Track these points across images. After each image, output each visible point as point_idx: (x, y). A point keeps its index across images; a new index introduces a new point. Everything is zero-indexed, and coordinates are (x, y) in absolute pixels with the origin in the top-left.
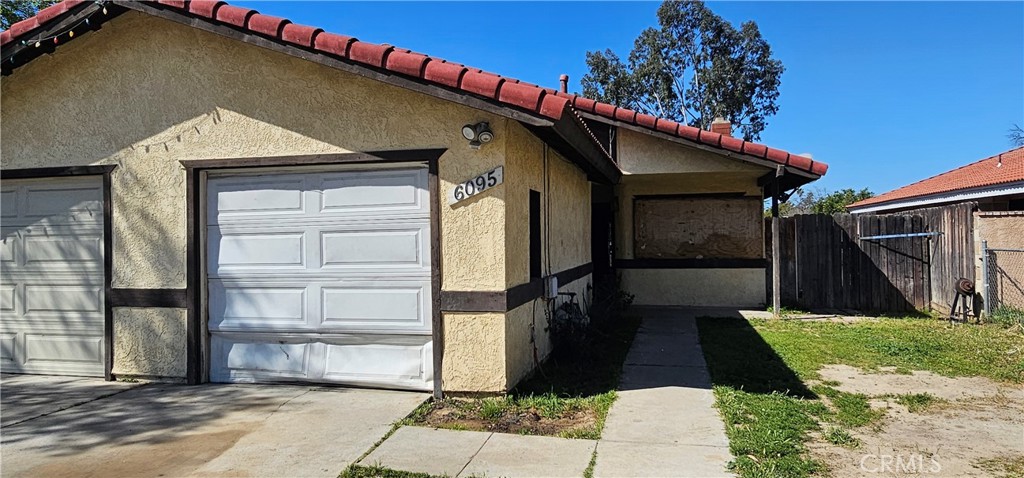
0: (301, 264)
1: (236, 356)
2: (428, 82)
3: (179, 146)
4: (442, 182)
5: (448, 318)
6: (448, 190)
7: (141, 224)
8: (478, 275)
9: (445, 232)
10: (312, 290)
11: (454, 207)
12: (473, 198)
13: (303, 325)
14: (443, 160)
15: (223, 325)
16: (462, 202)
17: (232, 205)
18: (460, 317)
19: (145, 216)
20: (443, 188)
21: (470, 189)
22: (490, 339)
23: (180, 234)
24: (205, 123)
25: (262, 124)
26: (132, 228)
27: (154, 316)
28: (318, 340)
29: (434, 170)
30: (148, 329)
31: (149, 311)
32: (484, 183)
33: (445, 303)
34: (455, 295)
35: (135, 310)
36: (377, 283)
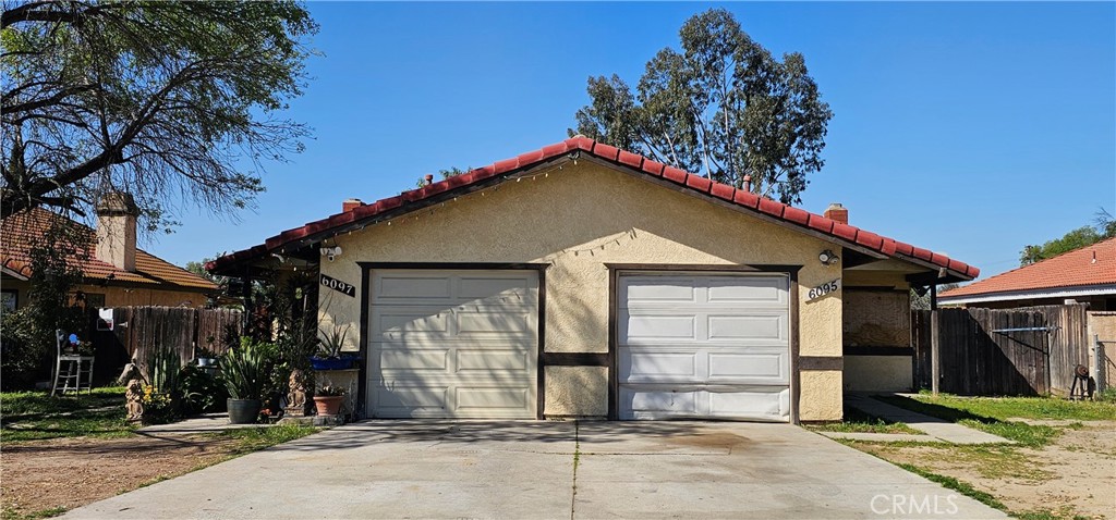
0: (693, 337)
1: (639, 401)
2: (810, 228)
3: (602, 252)
4: (800, 287)
5: (802, 373)
6: (804, 292)
7: (571, 306)
8: (824, 346)
9: (801, 318)
10: (701, 356)
11: (808, 303)
12: (821, 298)
13: (696, 379)
14: (800, 273)
15: (631, 379)
16: (814, 300)
17: (637, 294)
18: (812, 373)
19: (574, 299)
20: (800, 290)
21: (820, 291)
22: (832, 387)
23: (603, 313)
24: (624, 237)
25: (669, 242)
26: (563, 308)
27: (582, 372)
28: (704, 389)
29: (795, 278)
30: (576, 381)
31: (576, 368)
32: (828, 289)
33: (801, 363)
34: (809, 358)
35: (564, 368)
36: (748, 351)
